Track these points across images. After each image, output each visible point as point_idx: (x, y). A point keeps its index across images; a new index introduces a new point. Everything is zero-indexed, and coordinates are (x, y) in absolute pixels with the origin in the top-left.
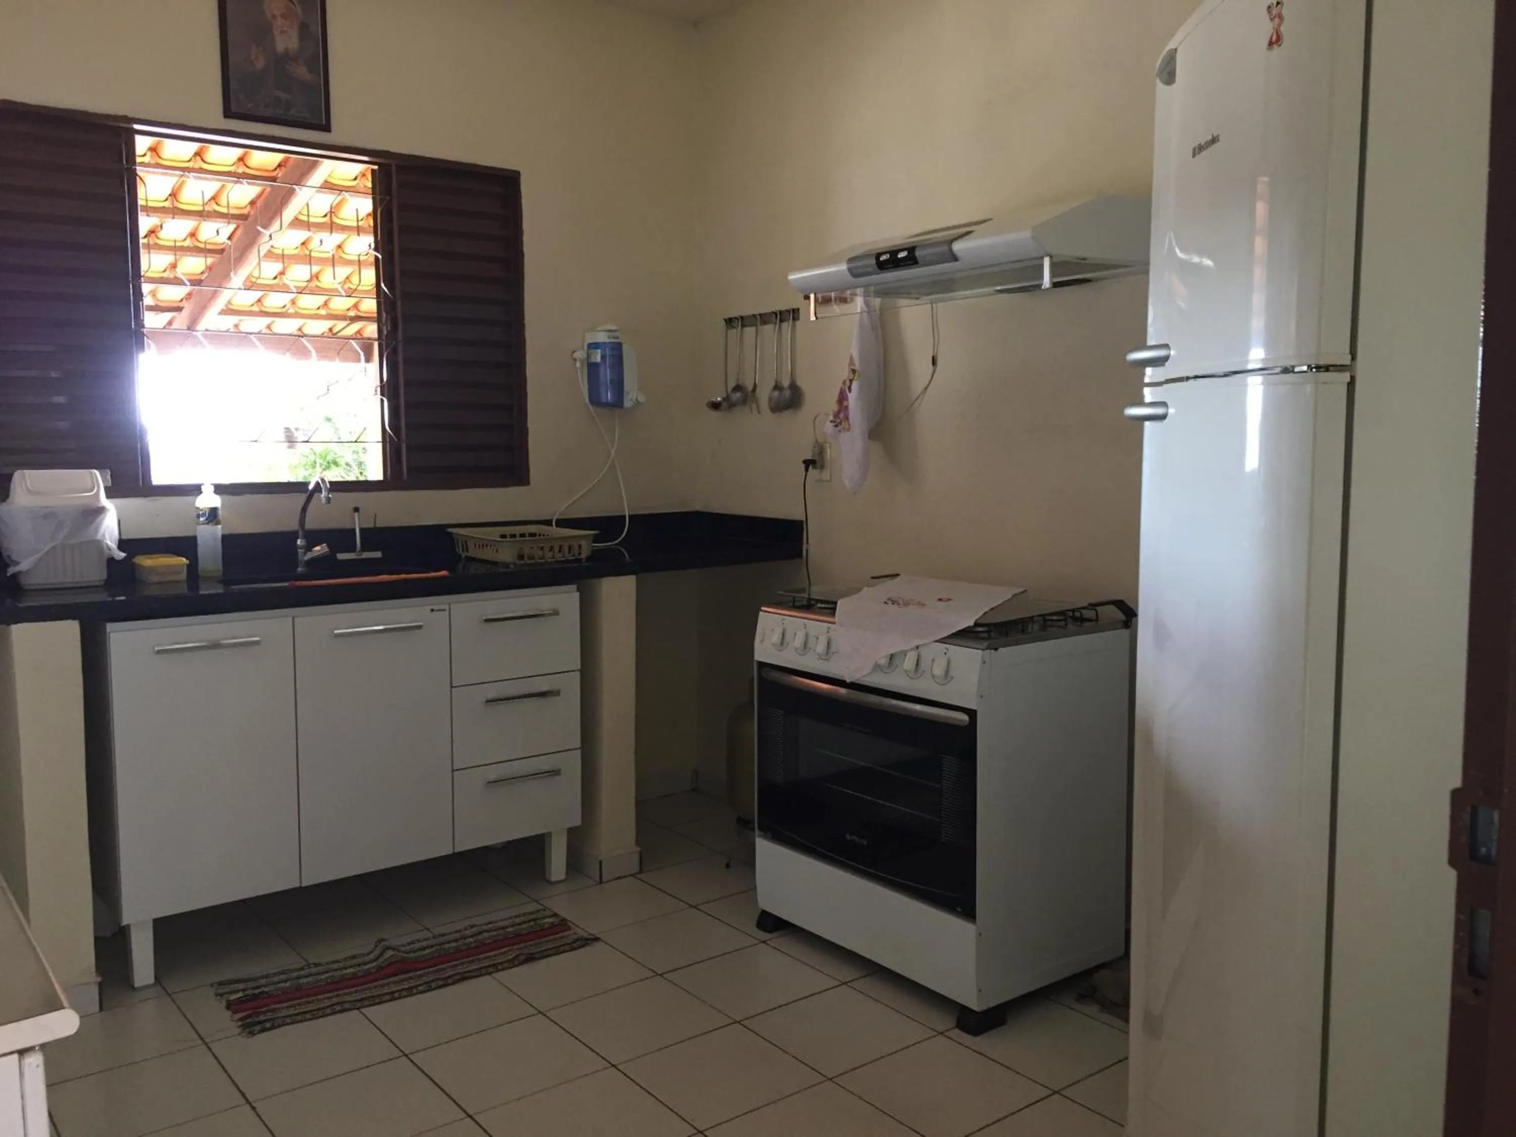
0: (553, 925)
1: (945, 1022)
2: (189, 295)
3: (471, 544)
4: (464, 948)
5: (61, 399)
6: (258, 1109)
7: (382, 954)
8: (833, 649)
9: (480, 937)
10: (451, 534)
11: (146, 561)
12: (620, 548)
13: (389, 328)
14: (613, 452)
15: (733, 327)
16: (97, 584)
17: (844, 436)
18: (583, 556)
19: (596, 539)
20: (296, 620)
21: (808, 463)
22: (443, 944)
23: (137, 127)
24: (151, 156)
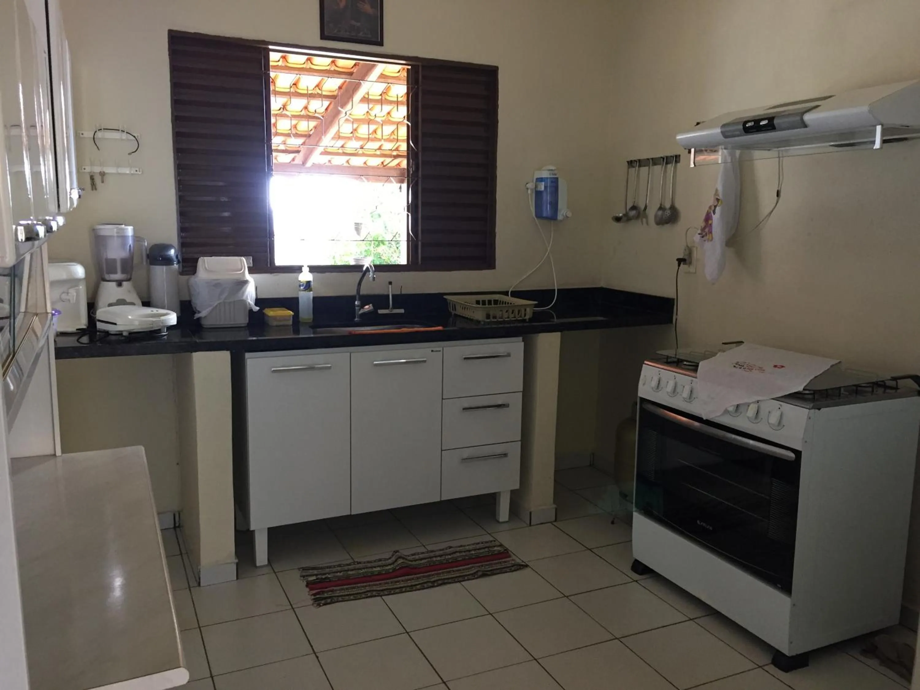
0: (500, 553)
1: (765, 659)
2: (304, 144)
3: (458, 307)
4: (445, 562)
5: (226, 214)
6: (319, 658)
7: (396, 561)
8: (694, 396)
9: (455, 555)
10: (446, 299)
11: (270, 312)
12: (551, 311)
13: (414, 169)
14: (549, 249)
15: (633, 167)
16: (243, 325)
17: (708, 245)
18: (527, 317)
19: (536, 306)
20: (352, 354)
21: (680, 261)
22: (433, 557)
23: (271, 47)
24: (283, 61)
